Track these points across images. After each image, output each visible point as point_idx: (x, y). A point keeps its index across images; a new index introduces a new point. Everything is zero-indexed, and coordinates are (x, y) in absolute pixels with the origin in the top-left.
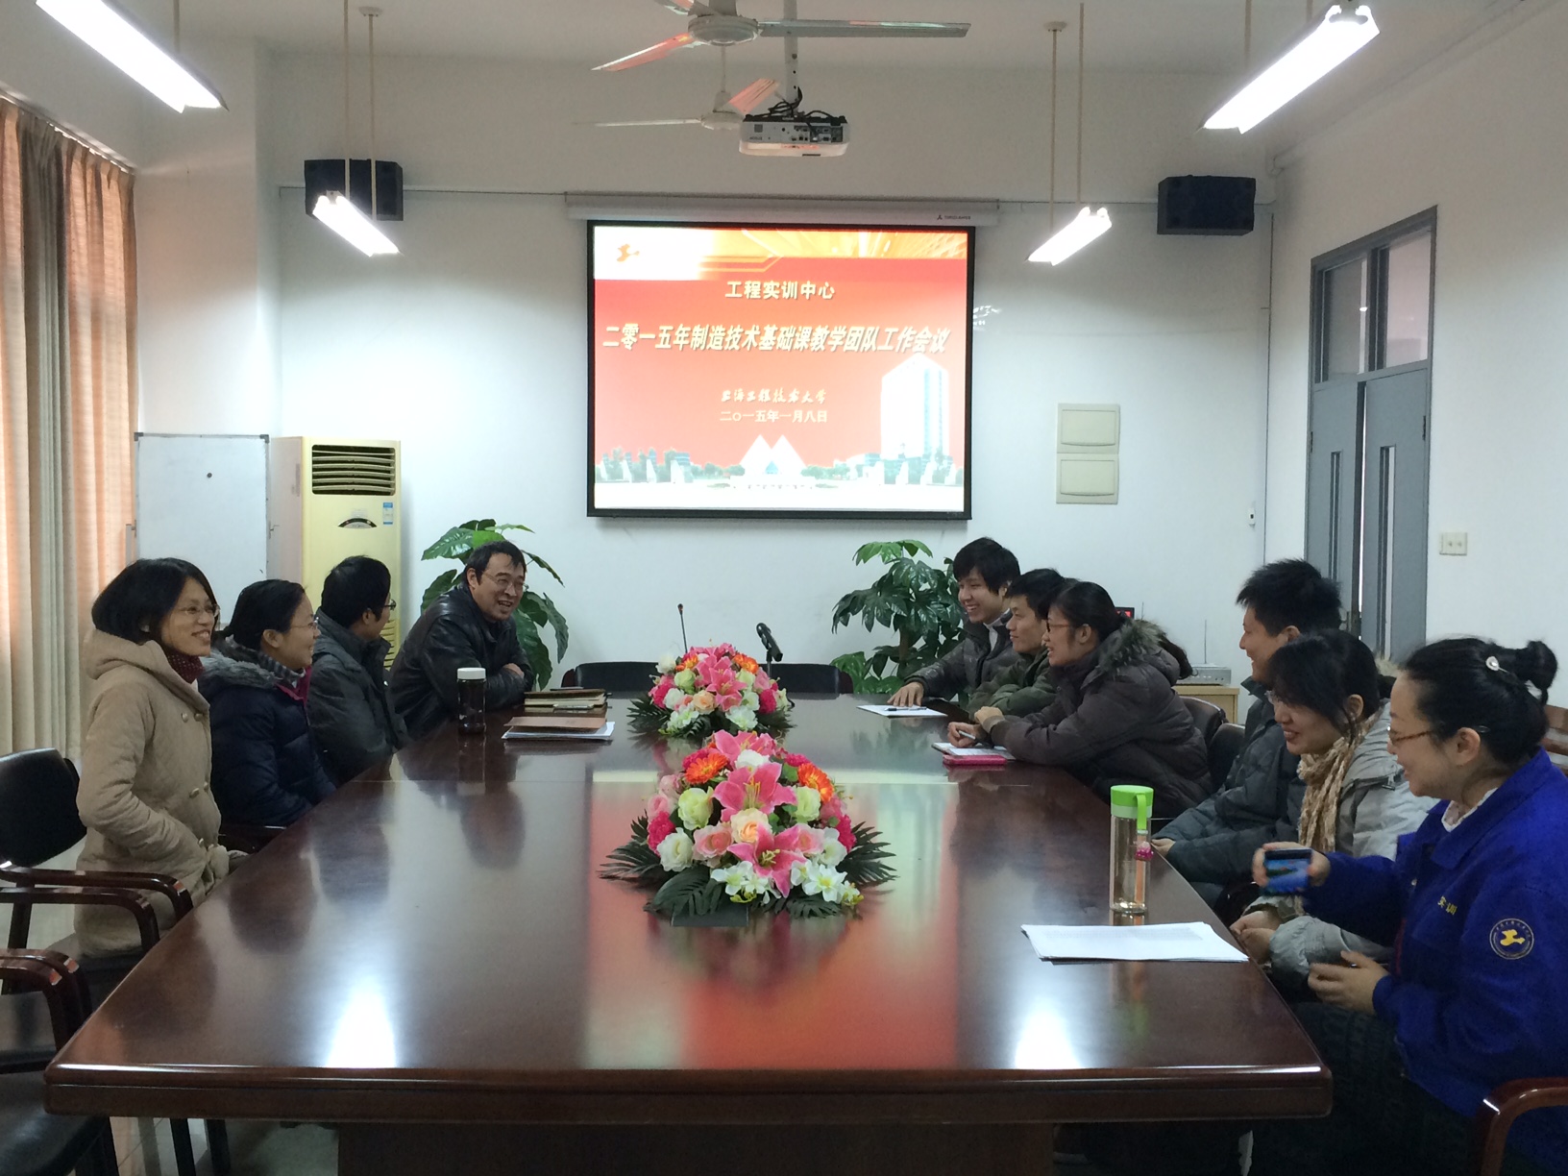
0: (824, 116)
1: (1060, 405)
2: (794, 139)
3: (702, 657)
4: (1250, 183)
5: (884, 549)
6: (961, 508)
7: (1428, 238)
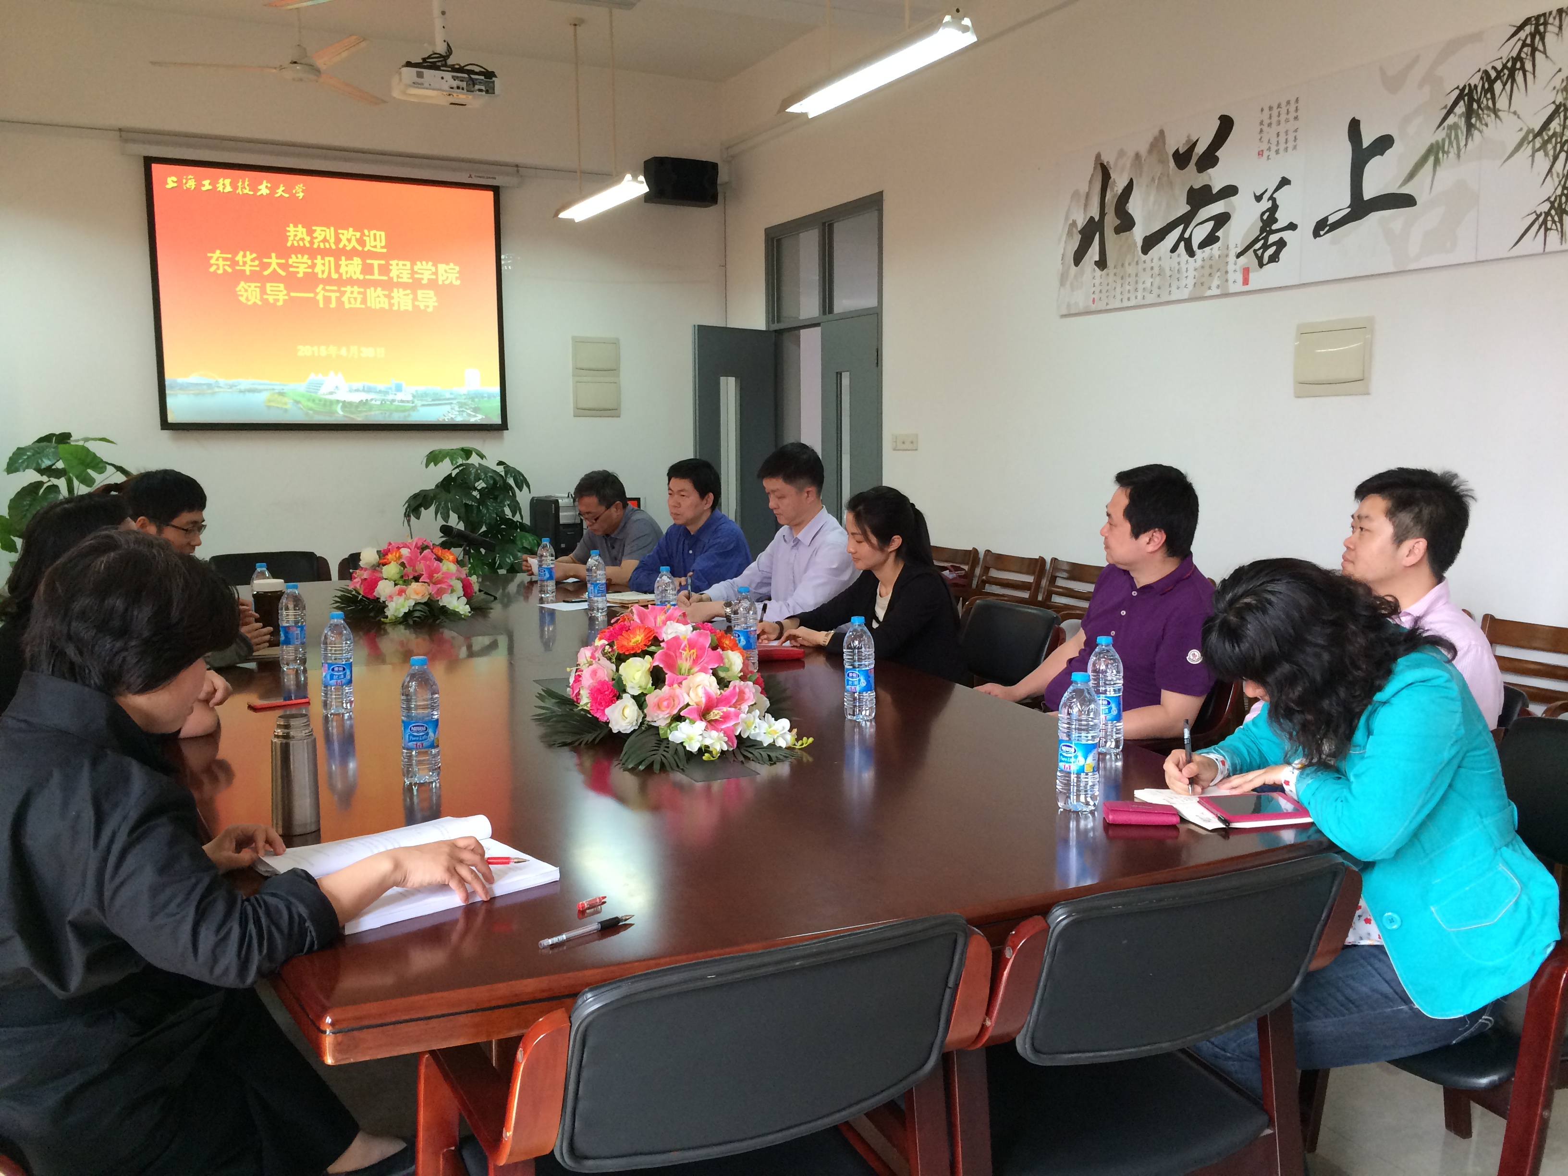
1: (573, 338)
2: (452, 88)
3: (405, 552)
4: (714, 166)
5: (451, 455)
6: (500, 422)
7: (876, 213)
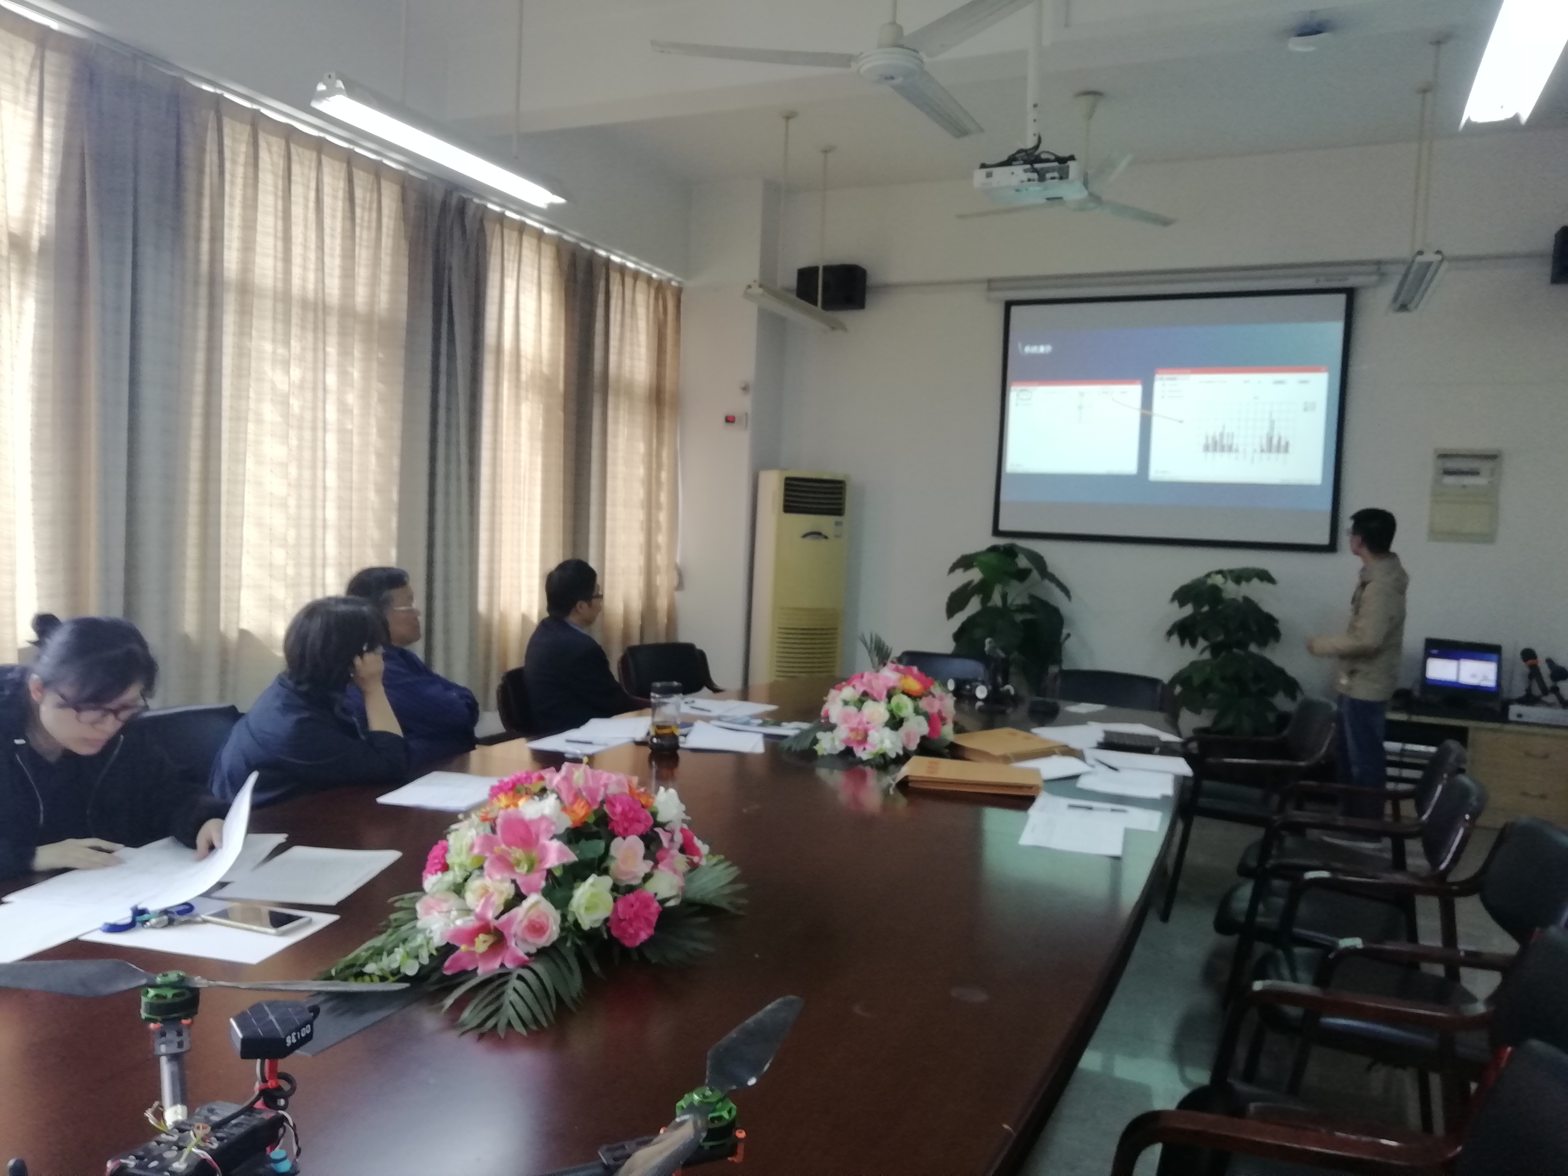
0: (1053, 158)
1: (1437, 451)
2: (1020, 181)
